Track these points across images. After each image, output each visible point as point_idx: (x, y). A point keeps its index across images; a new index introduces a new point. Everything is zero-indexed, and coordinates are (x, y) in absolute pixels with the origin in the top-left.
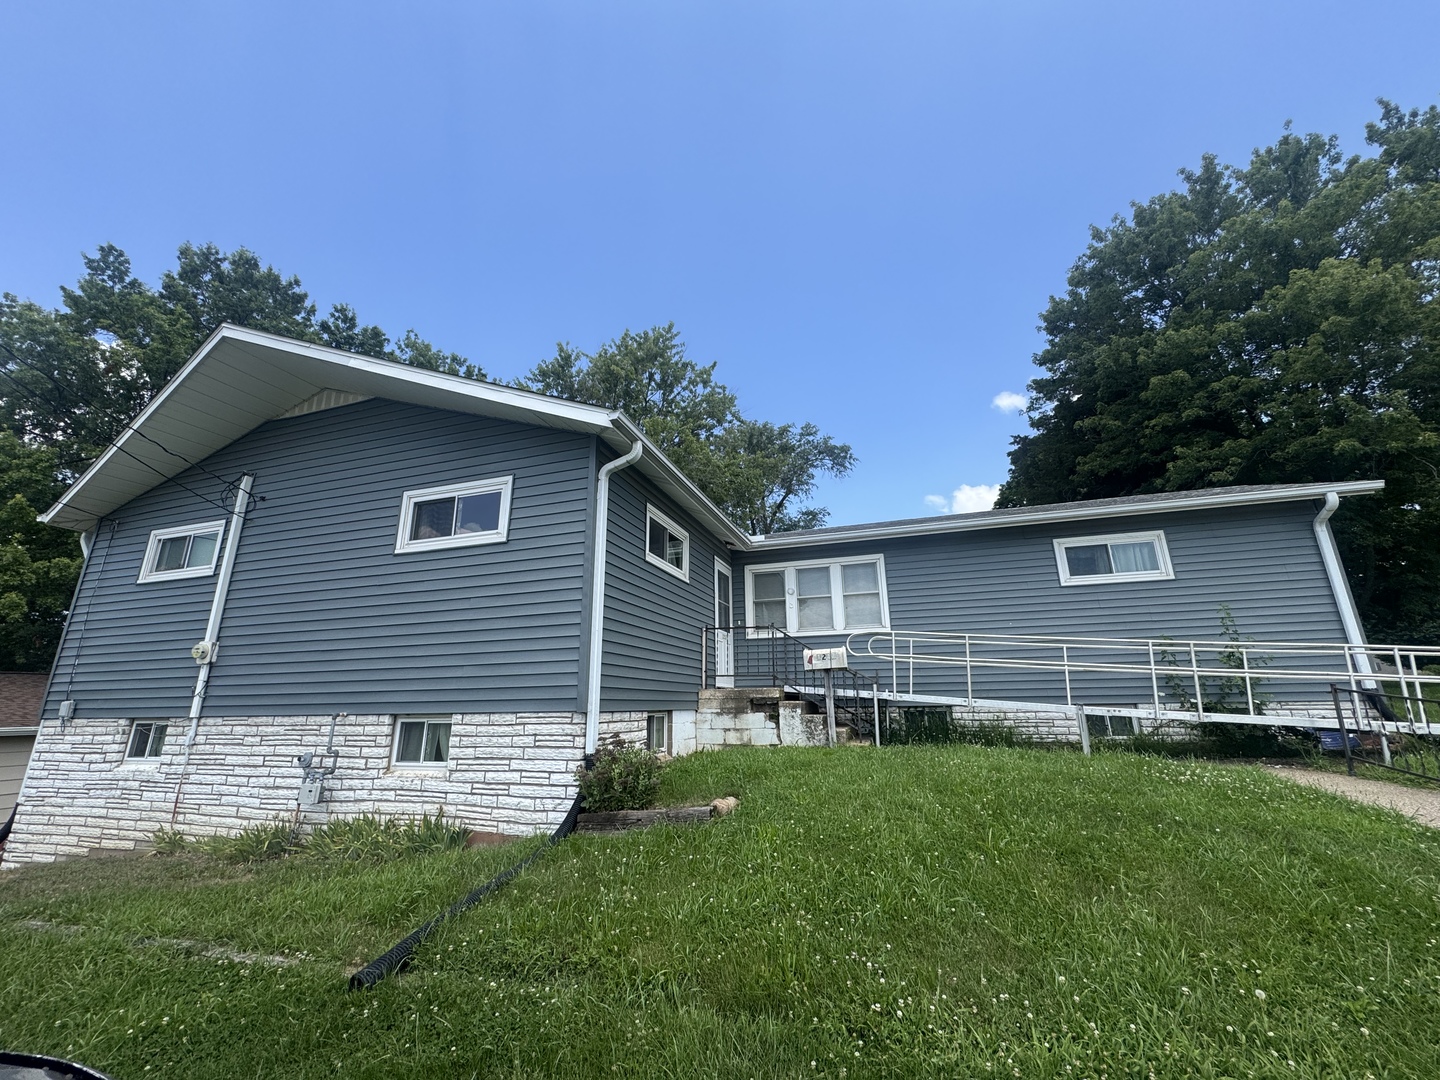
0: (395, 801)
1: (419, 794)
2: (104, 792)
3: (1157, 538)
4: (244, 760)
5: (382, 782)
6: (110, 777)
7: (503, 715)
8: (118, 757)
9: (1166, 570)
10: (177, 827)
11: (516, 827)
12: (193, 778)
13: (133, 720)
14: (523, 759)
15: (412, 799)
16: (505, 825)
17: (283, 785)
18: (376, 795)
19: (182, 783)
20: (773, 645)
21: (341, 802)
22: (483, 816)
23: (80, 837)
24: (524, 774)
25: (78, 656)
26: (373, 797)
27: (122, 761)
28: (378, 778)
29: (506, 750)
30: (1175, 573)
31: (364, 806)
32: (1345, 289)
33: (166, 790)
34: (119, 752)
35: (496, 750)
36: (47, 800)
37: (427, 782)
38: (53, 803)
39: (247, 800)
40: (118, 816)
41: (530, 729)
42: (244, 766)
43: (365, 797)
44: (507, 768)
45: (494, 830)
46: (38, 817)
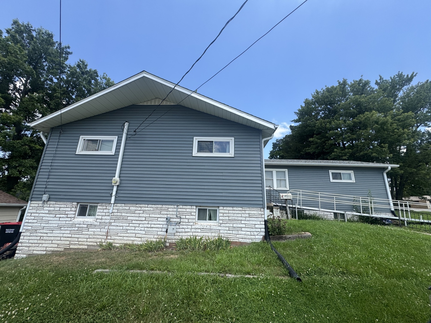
0: (201, 232)
1: (210, 230)
2: (69, 228)
3: (352, 172)
4: (137, 218)
5: (195, 226)
6: (71, 223)
7: (238, 208)
8: (73, 216)
9: (353, 180)
10: (109, 241)
11: (245, 240)
12: (113, 224)
13: (78, 203)
14: (246, 221)
15: (207, 232)
16: (241, 239)
17: (155, 227)
18: (193, 230)
19: (109, 226)
20: (270, 192)
21: (180, 232)
22: (234, 237)
23: (58, 244)
24: (246, 225)
25: (48, 178)
26: (192, 231)
27: (74, 217)
28: (193, 225)
29: (240, 218)
30: (355, 181)
31: (189, 234)
32: (378, 119)
33: (101, 228)
34: (74, 214)
35: (236, 218)
36: (38, 231)
37: (212, 227)
38: (42, 232)
39: (139, 232)
40: (77, 237)
41: (247, 212)
42: (137, 220)
43: (189, 231)
44: (240, 223)
45: (238, 241)
46: (34, 237)
